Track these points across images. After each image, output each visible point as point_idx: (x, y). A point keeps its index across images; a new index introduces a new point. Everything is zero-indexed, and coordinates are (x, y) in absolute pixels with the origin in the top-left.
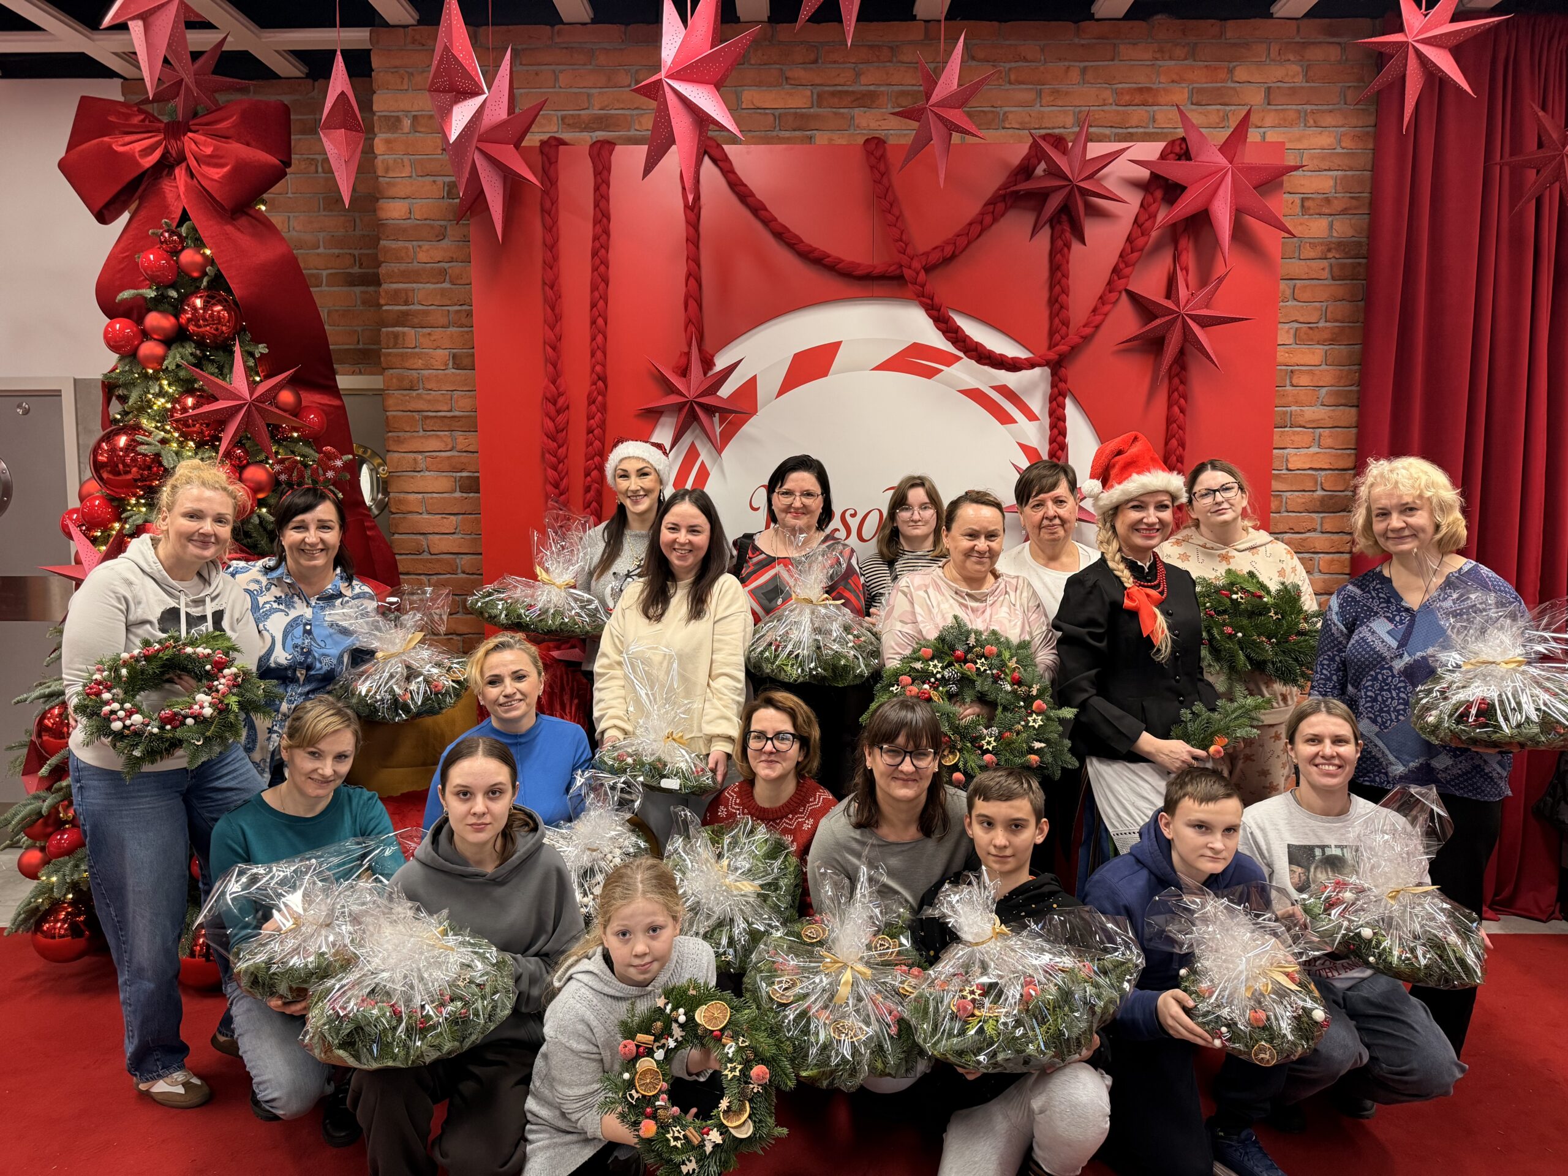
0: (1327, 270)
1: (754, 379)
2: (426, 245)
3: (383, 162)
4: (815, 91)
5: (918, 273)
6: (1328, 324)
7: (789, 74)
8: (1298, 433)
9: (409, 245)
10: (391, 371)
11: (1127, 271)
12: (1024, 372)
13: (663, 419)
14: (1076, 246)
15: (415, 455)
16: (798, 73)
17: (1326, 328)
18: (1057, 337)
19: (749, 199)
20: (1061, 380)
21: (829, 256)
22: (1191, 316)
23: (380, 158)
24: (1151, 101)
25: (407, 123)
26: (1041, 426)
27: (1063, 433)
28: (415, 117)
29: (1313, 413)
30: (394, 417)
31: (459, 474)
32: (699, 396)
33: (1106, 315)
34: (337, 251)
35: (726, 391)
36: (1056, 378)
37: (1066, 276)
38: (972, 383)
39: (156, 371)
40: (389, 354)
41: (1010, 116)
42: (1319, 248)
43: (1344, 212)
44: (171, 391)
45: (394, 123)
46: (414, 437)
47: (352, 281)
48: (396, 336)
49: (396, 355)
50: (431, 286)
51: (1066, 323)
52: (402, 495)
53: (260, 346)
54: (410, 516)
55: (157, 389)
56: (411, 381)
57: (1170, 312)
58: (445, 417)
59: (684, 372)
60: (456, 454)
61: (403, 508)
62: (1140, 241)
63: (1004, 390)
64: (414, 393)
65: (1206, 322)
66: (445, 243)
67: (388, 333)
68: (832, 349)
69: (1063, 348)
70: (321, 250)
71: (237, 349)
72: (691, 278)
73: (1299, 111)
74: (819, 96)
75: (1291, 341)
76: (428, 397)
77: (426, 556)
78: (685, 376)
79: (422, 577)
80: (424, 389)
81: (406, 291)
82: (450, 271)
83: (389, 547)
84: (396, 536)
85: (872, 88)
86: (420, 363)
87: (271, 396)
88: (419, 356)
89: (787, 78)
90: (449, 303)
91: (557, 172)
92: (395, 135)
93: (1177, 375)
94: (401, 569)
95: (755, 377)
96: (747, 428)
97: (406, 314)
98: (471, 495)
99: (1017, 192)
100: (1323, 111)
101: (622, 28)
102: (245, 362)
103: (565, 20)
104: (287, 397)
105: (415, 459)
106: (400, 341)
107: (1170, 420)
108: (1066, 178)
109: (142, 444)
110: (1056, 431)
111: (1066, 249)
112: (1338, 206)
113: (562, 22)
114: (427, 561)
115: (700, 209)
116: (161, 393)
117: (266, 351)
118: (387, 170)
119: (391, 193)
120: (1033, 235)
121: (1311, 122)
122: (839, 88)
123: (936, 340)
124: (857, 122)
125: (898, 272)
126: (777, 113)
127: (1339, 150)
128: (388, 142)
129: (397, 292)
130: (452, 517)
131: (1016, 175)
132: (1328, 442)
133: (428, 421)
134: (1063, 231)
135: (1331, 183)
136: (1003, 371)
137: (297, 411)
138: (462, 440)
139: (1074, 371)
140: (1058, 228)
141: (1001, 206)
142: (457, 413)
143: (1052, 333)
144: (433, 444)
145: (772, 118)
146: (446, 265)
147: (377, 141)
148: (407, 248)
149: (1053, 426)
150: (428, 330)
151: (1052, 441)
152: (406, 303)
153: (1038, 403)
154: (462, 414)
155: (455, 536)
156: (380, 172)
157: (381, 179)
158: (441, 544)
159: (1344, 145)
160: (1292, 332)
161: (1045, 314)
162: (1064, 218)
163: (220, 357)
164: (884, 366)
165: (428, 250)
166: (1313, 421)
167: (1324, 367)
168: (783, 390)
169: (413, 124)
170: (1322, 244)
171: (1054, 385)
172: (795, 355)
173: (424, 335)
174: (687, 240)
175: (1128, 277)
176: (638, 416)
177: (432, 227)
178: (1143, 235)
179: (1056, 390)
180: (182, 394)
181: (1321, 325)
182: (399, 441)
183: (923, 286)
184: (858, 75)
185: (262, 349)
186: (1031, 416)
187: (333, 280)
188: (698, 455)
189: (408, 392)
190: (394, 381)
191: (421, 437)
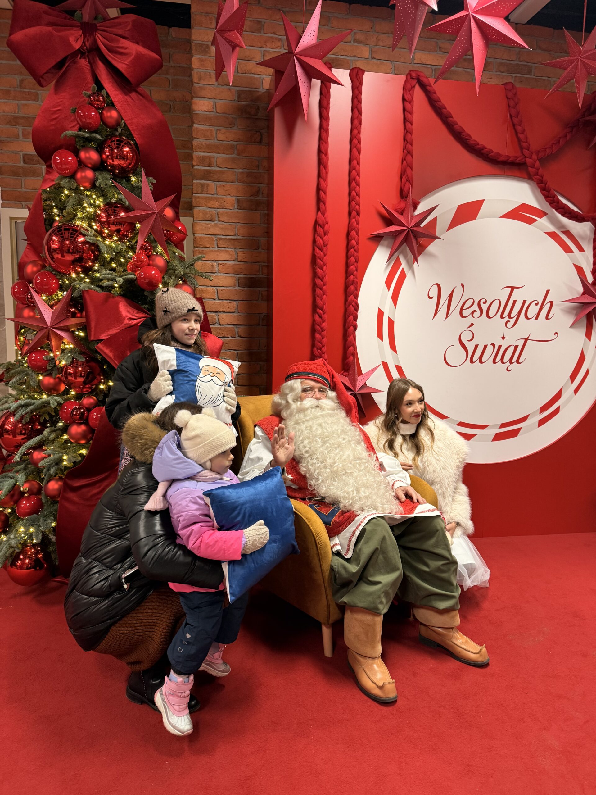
2: (223, 130)
3: (197, 73)
5: (535, 162)
10: (199, 208)
15: (212, 262)
16: (446, 45)
21: (485, 149)
23: (196, 71)
30: (200, 237)
32: (412, 227)
40: (198, 197)
46: (212, 251)
48: (203, 186)
49: (202, 198)
50: (225, 156)
52: (204, 288)
53: (150, 178)
54: (208, 301)
56: (211, 215)
58: (231, 239)
59: (403, 211)
60: (237, 263)
61: (204, 295)
64: (213, 223)
66: (235, 129)
67: (197, 184)
76: (223, 226)
80: (219, 221)
81: (210, 157)
82: (237, 147)
86: (217, 204)
88: (216, 199)
92: (206, 57)
97: (209, 172)
98: (245, 288)
104: (169, 213)
105: (212, 265)
106: (205, 189)
110: (595, 259)
114: (219, 329)
117: (155, 181)
118: (200, 79)
119: (203, 93)
128: (201, 60)
129: (203, 157)
130: (233, 302)
133: (221, 242)
138: (241, 254)
141: (576, 129)
142: (239, 237)
144: (223, 256)
146: (235, 143)
147: (193, 59)
148: (211, 130)
149: (595, 256)
150: (223, 184)
151: (594, 264)
154: (241, 237)
155: (235, 314)
156: (195, 79)
157: (195, 85)
158: (228, 318)
165: (224, 133)
171: (595, 233)
173: (220, 187)
176: (370, 238)
177: (227, 118)
182: (203, 253)
183: (538, 169)
185: (152, 180)
189: (208, 222)
190: (201, 214)
191: (215, 251)
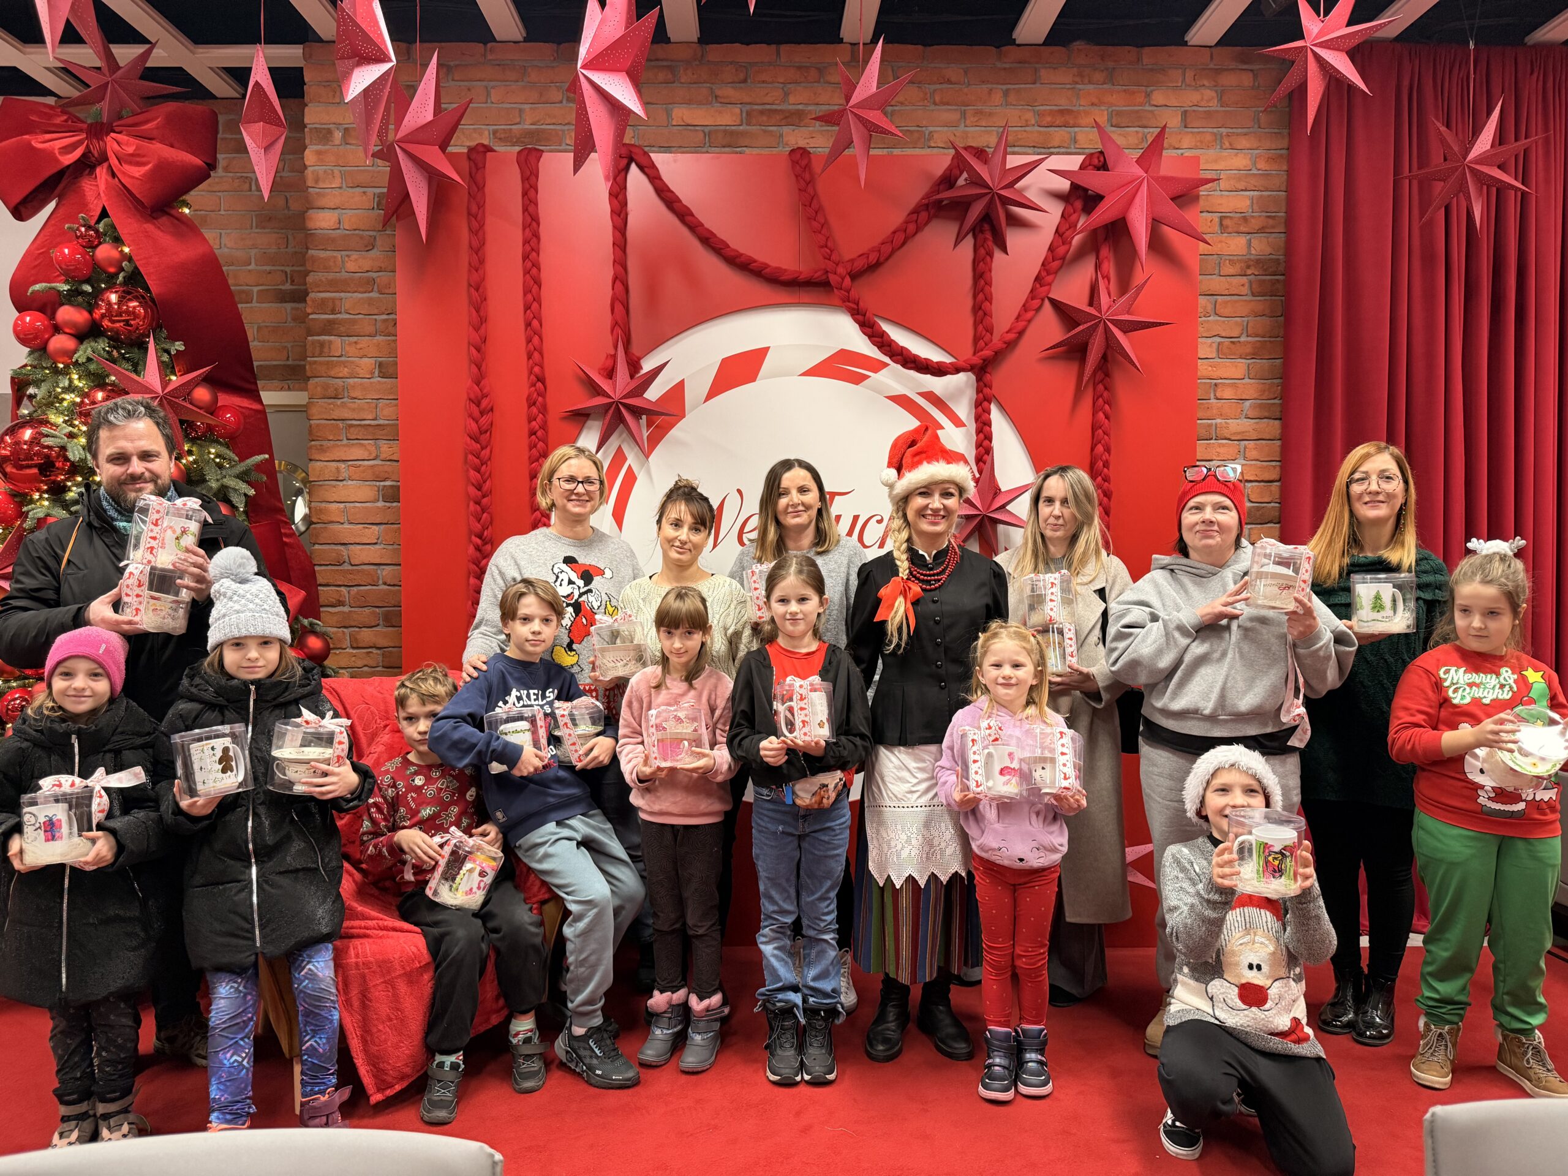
0: (1247, 285)
1: (681, 384)
2: (355, 255)
3: (313, 172)
4: (744, 110)
5: (843, 279)
6: (1250, 339)
7: (719, 93)
8: (1223, 445)
9: (338, 254)
10: (317, 380)
11: (1049, 278)
12: (949, 377)
13: (589, 423)
14: (998, 255)
15: (339, 464)
16: (729, 92)
17: (1248, 342)
18: (981, 343)
19: (676, 205)
20: (985, 386)
21: (755, 261)
22: (1114, 322)
23: (310, 169)
24: (1071, 122)
25: (338, 135)
26: (968, 432)
27: (989, 437)
28: (346, 130)
29: (1239, 425)
30: (318, 425)
31: (382, 483)
32: (625, 397)
33: (1029, 321)
34: (268, 268)
35: (654, 393)
36: (981, 384)
37: (989, 284)
38: (899, 390)
39: (67, 366)
40: (315, 362)
41: (935, 136)
42: (1238, 266)
43: (1261, 230)
44: (81, 385)
45: (325, 135)
46: (338, 446)
47: (283, 297)
48: (322, 344)
49: (321, 363)
50: (360, 295)
51: (990, 330)
52: (323, 505)
53: (177, 343)
54: (330, 526)
55: (67, 383)
56: (336, 390)
57: (1093, 317)
58: (369, 425)
59: (610, 374)
60: (380, 463)
61: (324, 518)
62: (1061, 250)
63: (930, 396)
64: (339, 402)
65: (1130, 327)
66: (374, 253)
67: (313, 342)
68: (761, 354)
69: (987, 353)
70: (252, 267)
71: (151, 346)
72: (618, 282)
73: (1215, 134)
74: (748, 114)
75: (1214, 355)
76: (355, 406)
77: (346, 567)
78: (611, 378)
79: (342, 589)
80: (349, 397)
81: (333, 300)
82: (378, 281)
83: (309, 558)
84: (317, 547)
85: (800, 107)
86: (345, 371)
87: (185, 391)
88: (344, 364)
89: (716, 97)
90: (376, 311)
91: (484, 178)
92: (327, 147)
93: (1101, 381)
94: (320, 580)
95: (682, 382)
96: (674, 432)
97: (331, 322)
98: (395, 504)
99: (941, 201)
100: (1238, 135)
101: (554, 46)
102: (158, 358)
103: (498, 39)
104: (202, 394)
105: (338, 469)
106: (326, 350)
107: (1094, 428)
108: (987, 187)
109: (47, 436)
110: (981, 436)
111: (988, 258)
112: (1255, 224)
113: (494, 40)
114: (351, 572)
115: (627, 215)
116: (71, 389)
117: (182, 348)
118: (317, 181)
119: (320, 203)
120: (956, 245)
121: (1227, 144)
122: (768, 107)
123: (862, 345)
124: (785, 139)
125: (824, 277)
126: (707, 129)
127: (1255, 172)
128: (319, 153)
129: (324, 301)
130: (374, 527)
131: (939, 185)
132: (1254, 454)
133: (352, 430)
134: (985, 239)
135: (1248, 202)
136: (929, 376)
137: (212, 409)
138: (387, 449)
139: (999, 377)
140: (980, 236)
141: (924, 215)
142: (381, 422)
143: (976, 339)
144: (357, 453)
145: (702, 135)
146: (374, 275)
147: (307, 152)
148: (335, 257)
149: (979, 431)
150: (355, 339)
151: (978, 445)
152: (333, 312)
153: (964, 409)
154: (387, 422)
155: (377, 547)
156: (310, 183)
157: (310, 190)
158: (362, 554)
159: (1259, 167)
160: (1215, 346)
161: (970, 321)
162: (986, 226)
163: (135, 354)
164: (809, 373)
165: (356, 260)
166: (1239, 433)
167: (1247, 380)
168: (711, 395)
169: (344, 136)
170: (1240, 261)
171: (979, 391)
172: (723, 360)
173: (350, 344)
174: (614, 244)
175: (1050, 284)
176: (565, 418)
177: (361, 237)
178: (1063, 244)
179: (981, 395)
180: (91, 389)
181: (1243, 339)
182: (322, 450)
183: (848, 291)
184: (786, 94)
185: (179, 346)
186: (958, 423)
187: (263, 296)
188: (625, 459)
189: (332, 400)
190: (319, 389)
191: (344, 446)
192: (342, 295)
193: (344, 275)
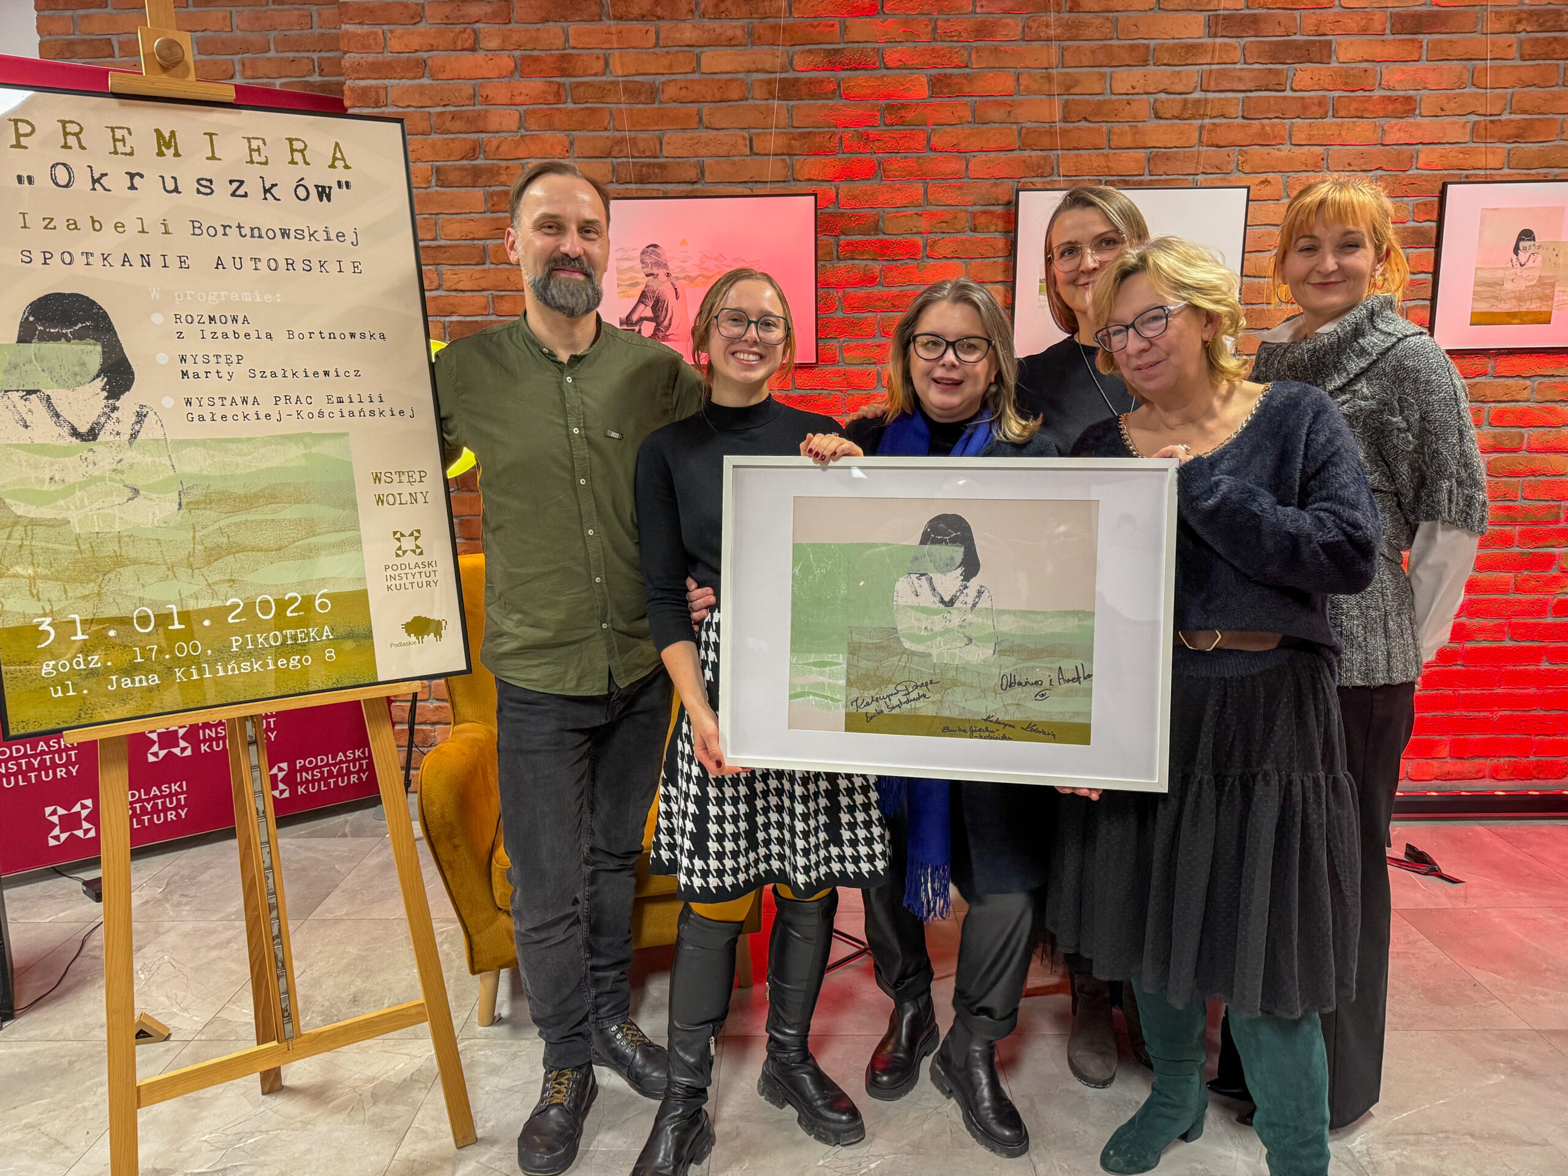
0: (1515, 47)
2: (399, 30)
6: (1513, 116)
9: (378, 29)
17: (1511, 121)
31: (447, 319)
42: (1506, 20)
50: (408, 84)
66: (422, 27)
75: (1467, 138)
81: (377, 89)
82: (429, 62)
90: (429, 103)
129: (365, 90)
138: (451, 276)
146: (425, 55)
148: (376, 33)
152: (377, 104)
160: (1469, 126)
165: (402, 36)
170: (1510, 13)
177: (406, 5)
181: (1505, 117)
192: (386, 82)
193: (388, 56)
